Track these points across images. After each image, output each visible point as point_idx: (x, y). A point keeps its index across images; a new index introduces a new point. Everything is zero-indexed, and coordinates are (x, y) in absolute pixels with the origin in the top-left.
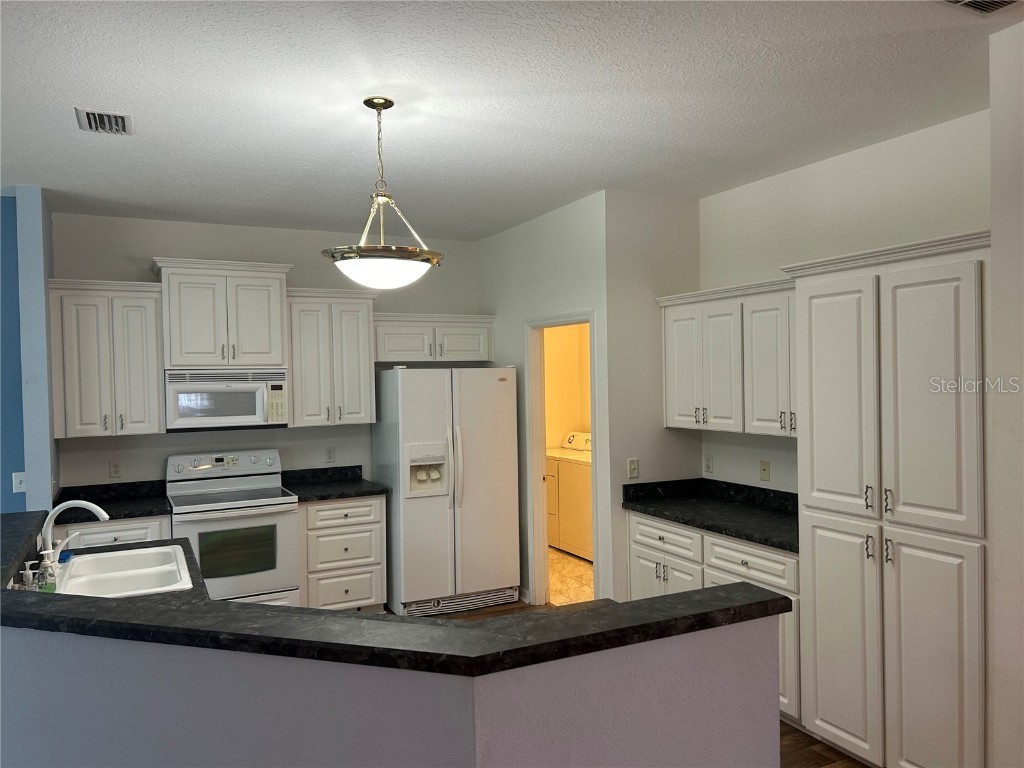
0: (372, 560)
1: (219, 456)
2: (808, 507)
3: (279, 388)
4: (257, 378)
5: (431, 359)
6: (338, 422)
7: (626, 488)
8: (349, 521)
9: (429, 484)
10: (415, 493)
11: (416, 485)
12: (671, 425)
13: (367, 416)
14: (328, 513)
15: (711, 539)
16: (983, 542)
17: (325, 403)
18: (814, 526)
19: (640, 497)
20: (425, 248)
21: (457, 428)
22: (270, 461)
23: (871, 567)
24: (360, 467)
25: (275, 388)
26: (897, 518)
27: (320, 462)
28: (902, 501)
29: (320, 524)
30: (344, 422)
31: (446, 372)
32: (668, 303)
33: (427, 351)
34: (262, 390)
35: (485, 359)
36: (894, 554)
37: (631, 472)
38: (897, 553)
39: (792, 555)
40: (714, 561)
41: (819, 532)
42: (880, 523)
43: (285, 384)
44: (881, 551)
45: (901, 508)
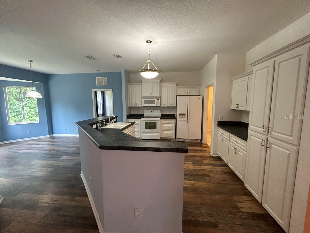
0: (172, 130)
1: (151, 111)
2: (250, 130)
3: (159, 100)
4: (155, 98)
5: (187, 95)
6: (169, 106)
7: (218, 122)
8: (169, 123)
9: (183, 118)
10: (180, 119)
11: (180, 118)
12: (232, 108)
13: (174, 105)
14: (165, 121)
15: (231, 135)
16: (298, 147)
17: (167, 103)
18: (251, 135)
19: (222, 124)
20: (157, 69)
21: (188, 108)
22: (159, 112)
23: (263, 148)
24: (175, 114)
25: (158, 100)
26: (271, 136)
27: (168, 113)
28: (274, 131)
29: (164, 123)
30: (170, 106)
31: (187, 97)
32: (233, 79)
33: (186, 93)
34: (156, 100)
35: (199, 95)
36: (270, 146)
37: (220, 119)
38: (271, 146)
39: (246, 142)
40: (231, 140)
41: (252, 137)
42: (267, 137)
43: (160, 99)
44: (266, 145)
45: (273, 133)
